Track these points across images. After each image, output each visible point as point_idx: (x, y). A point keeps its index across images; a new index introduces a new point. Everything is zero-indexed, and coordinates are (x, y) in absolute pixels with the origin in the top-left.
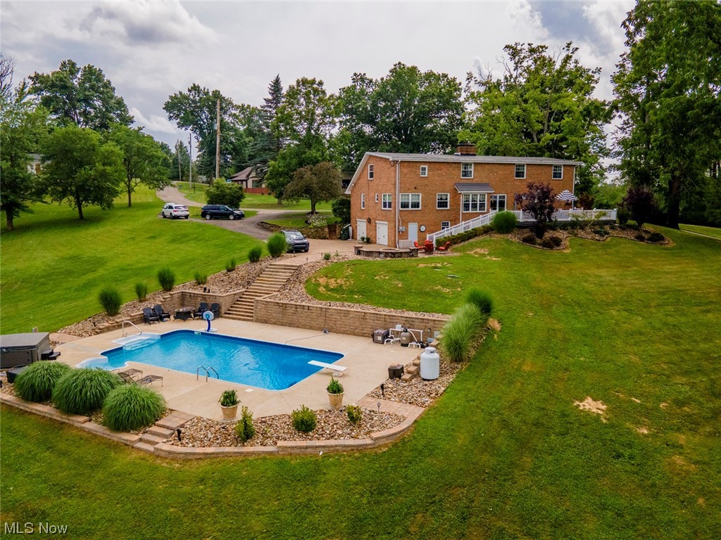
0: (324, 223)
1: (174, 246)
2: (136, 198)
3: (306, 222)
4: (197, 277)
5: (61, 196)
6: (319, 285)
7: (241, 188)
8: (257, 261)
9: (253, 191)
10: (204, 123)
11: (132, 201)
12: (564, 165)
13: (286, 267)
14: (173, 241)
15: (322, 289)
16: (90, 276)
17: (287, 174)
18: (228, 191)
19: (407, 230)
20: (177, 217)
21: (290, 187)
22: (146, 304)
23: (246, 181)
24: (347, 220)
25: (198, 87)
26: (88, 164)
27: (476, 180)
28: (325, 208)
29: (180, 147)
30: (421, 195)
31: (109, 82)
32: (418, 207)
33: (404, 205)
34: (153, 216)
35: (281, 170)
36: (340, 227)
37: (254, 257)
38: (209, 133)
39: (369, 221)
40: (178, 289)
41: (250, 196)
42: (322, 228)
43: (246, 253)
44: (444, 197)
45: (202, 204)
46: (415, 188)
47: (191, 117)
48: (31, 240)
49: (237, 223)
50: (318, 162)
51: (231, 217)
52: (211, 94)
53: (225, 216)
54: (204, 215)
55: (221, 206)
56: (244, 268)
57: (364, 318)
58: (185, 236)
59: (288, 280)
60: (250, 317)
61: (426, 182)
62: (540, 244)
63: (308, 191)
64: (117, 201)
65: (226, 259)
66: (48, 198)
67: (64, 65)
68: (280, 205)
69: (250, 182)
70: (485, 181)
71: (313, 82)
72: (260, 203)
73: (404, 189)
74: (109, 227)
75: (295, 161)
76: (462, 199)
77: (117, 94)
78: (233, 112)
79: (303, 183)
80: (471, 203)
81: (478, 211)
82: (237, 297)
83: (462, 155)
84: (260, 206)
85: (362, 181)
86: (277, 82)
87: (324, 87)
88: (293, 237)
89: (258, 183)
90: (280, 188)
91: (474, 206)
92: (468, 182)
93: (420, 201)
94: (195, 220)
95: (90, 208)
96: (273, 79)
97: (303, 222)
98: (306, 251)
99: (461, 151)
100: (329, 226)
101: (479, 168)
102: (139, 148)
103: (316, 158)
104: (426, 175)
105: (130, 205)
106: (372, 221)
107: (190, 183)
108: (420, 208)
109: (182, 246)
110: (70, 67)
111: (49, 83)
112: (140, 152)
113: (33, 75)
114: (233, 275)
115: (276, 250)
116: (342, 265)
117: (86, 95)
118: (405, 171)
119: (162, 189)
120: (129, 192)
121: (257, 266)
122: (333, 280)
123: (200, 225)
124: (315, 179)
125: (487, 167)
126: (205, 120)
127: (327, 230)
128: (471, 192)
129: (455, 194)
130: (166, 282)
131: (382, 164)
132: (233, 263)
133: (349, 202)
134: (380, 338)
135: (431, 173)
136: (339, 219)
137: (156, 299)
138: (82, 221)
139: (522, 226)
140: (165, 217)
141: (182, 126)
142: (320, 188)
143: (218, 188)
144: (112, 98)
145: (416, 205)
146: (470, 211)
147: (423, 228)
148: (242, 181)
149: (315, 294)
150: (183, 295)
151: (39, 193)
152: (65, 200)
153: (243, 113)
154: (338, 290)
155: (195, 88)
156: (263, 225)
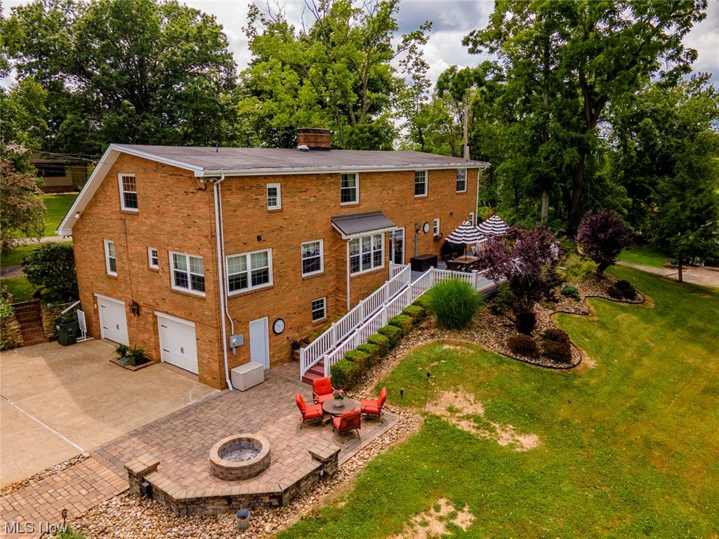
12: (468, 169)
19: (247, 342)
24: (69, 292)
27: (364, 208)
30: (270, 252)
32: (266, 280)
33: (238, 282)
39: (135, 309)
44: (312, 250)
46: (259, 238)
61: (279, 221)
70: (377, 206)
73: (235, 246)
76: (349, 250)
80: (361, 254)
81: (372, 268)
91: (367, 259)
93: (270, 266)
101: (368, 183)
104: (278, 206)
106: (144, 310)
108: (270, 283)
118: (235, 199)
128: (362, 234)
129: (335, 238)
133: (70, 253)
135: (288, 200)
145: (261, 277)
146: (361, 271)
147: (280, 327)
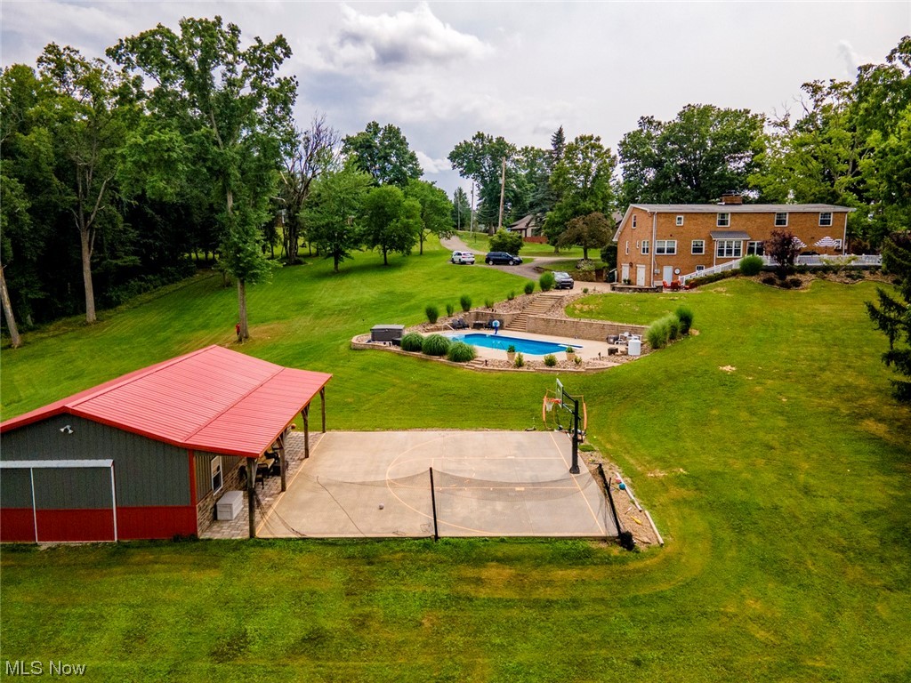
0: (592, 267)
1: (464, 286)
2: (427, 247)
3: (577, 267)
4: (486, 303)
5: (372, 244)
6: (575, 309)
7: (520, 237)
8: (531, 293)
9: (532, 240)
10: (487, 171)
11: (424, 250)
12: (834, 213)
13: (552, 297)
14: (464, 281)
15: (577, 312)
16: (407, 304)
17: (561, 223)
18: (509, 240)
19: (662, 273)
20: (464, 263)
21: (564, 235)
22: (453, 318)
23: (526, 230)
24: (614, 265)
25: (483, 134)
26: (395, 217)
27: (733, 228)
28: (595, 255)
29: (460, 195)
30: (676, 242)
31: (404, 138)
32: (673, 252)
33: (661, 251)
34: (443, 262)
35: (556, 220)
36: (606, 273)
37: (529, 290)
38: (491, 181)
39: (631, 265)
40: (473, 310)
41: (528, 245)
42: (590, 272)
43: (522, 289)
44: (699, 244)
45: (484, 251)
46: (671, 236)
47: (474, 165)
48: (354, 280)
49: (516, 267)
50: (590, 212)
51: (511, 263)
52: (494, 141)
53: (506, 262)
54: (487, 261)
55: (503, 253)
56: (520, 298)
57: (603, 328)
58: (473, 277)
59: (553, 306)
60: (524, 330)
61: (682, 230)
62: (778, 285)
63: (578, 240)
64: (415, 249)
65: (507, 292)
66: (364, 248)
67: (369, 126)
68: (557, 253)
69: (529, 231)
70: (743, 228)
71: (591, 138)
72: (537, 251)
73: (660, 237)
74: (409, 271)
75: (570, 212)
76: (716, 247)
77: (410, 149)
78: (516, 158)
79: (575, 231)
80: (725, 249)
81: (733, 256)
82: (515, 317)
83: (726, 204)
84: (536, 254)
85: (628, 231)
86: (560, 133)
87: (601, 143)
88: (561, 276)
89: (537, 232)
90: (555, 235)
91: (729, 252)
92: (725, 230)
93: (676, 247)
94: (479, 265)
95: (393, 255)
96: (556, 131)
97: (573, 266)
98: (571, 288)
99: (726, 200)
100: (596, 271)
101: (736, 217)
102: (432, 201)
103: (589, 209)
104: (682, 224)
105: (421, 253)
106: (634, 265)
107: (471, 232)
108: (675, 254)
109: (472, 285)
110: (374, 128)
111: (358, 145)
112: (433, 205)
113: (345, 138)
114: (512, 302)
115: (545, 286)
116: (597, 296)
117: (386, 153)
118: (662, 220)
119: (449, 238)
120: (422, 242)
121: (531, 297)
122: (586, 307)
123: (485, 269)
124: (586, 229)
125: (744, 215)
126: (487, 168)
127: (594, 274)
128: (726, 239)
129: (710, 242)
130: (466, 305)
131: (642, 215)
132: (513, 294)
133: (616, 248)
134: (612, 340)
135: (687, 223)
136: (607, 265)
137: (459, 315)
138: (386, 266)
139: (768, 269)
140: (454, 262)
141: (465, 174)
142: (590, 236)
143: (500, 237)
144: (406, 153)
145: (671, 251)
146: (725, 256)
147: (677, 271)
148: (521, 230)
149: (572, 314)
150: (477, 314)
151: (356, 243)
152: (375, 248)
153: (526, 156)
154: (590, 312)
155: (480, 136)
156: (538, 269)
